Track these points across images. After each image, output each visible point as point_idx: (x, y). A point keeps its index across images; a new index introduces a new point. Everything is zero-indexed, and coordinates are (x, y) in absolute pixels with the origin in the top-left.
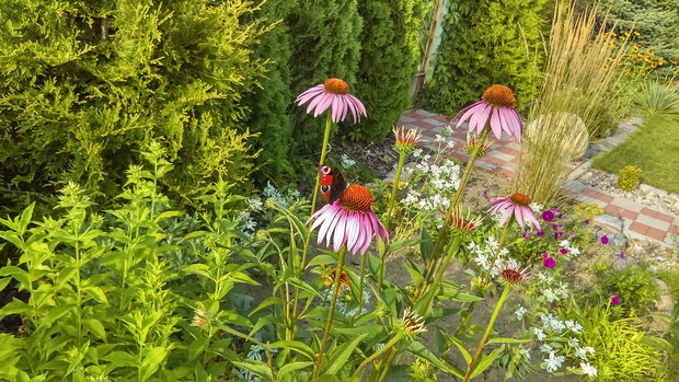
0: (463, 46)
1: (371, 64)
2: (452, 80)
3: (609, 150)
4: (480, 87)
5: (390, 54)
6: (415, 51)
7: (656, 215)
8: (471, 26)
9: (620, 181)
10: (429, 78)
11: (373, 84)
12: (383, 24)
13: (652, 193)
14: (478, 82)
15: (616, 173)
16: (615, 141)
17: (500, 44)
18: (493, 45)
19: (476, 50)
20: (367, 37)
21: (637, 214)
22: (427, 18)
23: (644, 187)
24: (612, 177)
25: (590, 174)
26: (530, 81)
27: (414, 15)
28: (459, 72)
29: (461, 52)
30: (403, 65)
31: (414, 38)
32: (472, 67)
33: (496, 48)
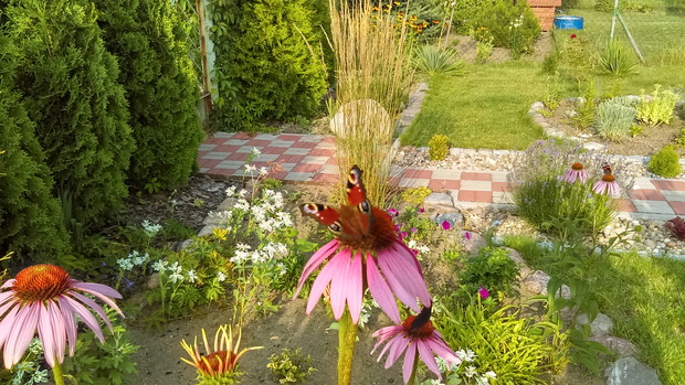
0: (241, 56)
1: (145, 103)
2: (240, 93)
3: (409, 123)
4: (271, 94)
5: (162, 88)
6: (191, 75)
7: (476, 177)
8: (242, 34)
9: (432, 152)
10: (215, 97)
11: (154, 124)
12: (143, 56)
13: (463, 155)
14: (267, 89)
15: (426, 145)
16: (413, 112)
17: (277, 45)
18: (270, 48)
19: (255, 57)
20: (130, 75)
21: (459, 182)
22: (192, 36)
23: (455, 151)
24: (423, 149)
25: (403, 153)
26: (317, 75)
27: (176, 38)
28: (245, 83)
29: (240, 62)
30: (182, 95)
31: (185, 63)
32: (256, 75)
33: (274, 50)
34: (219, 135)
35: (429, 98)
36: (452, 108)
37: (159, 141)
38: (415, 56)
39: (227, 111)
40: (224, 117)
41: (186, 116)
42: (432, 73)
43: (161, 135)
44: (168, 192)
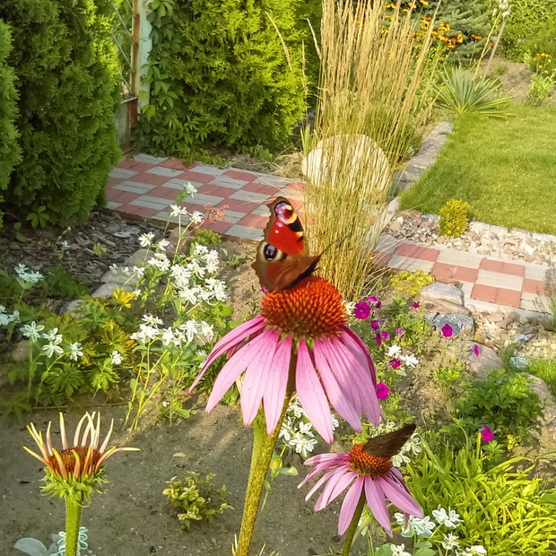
0: (188, 49)
1: (42, 100)
2: (180, 102)
3: (417, 178)
4: (223, 109)
5: (69, 79)
6: (113, 67)
7: (501, 268)
8: (193, 17)
9: (443, 224)
10: (143, 103)
11: (52, 130)
12: (49, 31)
13: (487, 234)
14: (219, 102)
15: (437, 212)
16: (424, 162)
17: (241, 40)
18: (231, 44)
19: (207, 53)
20: (26, 55)
21: (476, 271)
22: (122, 11)
23: (476, 227)
24: (431, 218)
25: (400, 220)
26: (293, 91)
27: (99, 11)
28: (188, 89)
29: (185, 58)
30: (96, 94)
31: (106, 49)
32: (206, 79)
33: (236, 47)
34: (142, 158)
35: (452, 146)
36: (483, 164)
37: (56, 155)
38: (440, 82)
39: (158, 125)
40: (152, 133)
41: (98, 125)
42: (460, 110)
43: (59, 146)
44: (58, 229)
